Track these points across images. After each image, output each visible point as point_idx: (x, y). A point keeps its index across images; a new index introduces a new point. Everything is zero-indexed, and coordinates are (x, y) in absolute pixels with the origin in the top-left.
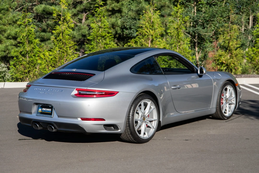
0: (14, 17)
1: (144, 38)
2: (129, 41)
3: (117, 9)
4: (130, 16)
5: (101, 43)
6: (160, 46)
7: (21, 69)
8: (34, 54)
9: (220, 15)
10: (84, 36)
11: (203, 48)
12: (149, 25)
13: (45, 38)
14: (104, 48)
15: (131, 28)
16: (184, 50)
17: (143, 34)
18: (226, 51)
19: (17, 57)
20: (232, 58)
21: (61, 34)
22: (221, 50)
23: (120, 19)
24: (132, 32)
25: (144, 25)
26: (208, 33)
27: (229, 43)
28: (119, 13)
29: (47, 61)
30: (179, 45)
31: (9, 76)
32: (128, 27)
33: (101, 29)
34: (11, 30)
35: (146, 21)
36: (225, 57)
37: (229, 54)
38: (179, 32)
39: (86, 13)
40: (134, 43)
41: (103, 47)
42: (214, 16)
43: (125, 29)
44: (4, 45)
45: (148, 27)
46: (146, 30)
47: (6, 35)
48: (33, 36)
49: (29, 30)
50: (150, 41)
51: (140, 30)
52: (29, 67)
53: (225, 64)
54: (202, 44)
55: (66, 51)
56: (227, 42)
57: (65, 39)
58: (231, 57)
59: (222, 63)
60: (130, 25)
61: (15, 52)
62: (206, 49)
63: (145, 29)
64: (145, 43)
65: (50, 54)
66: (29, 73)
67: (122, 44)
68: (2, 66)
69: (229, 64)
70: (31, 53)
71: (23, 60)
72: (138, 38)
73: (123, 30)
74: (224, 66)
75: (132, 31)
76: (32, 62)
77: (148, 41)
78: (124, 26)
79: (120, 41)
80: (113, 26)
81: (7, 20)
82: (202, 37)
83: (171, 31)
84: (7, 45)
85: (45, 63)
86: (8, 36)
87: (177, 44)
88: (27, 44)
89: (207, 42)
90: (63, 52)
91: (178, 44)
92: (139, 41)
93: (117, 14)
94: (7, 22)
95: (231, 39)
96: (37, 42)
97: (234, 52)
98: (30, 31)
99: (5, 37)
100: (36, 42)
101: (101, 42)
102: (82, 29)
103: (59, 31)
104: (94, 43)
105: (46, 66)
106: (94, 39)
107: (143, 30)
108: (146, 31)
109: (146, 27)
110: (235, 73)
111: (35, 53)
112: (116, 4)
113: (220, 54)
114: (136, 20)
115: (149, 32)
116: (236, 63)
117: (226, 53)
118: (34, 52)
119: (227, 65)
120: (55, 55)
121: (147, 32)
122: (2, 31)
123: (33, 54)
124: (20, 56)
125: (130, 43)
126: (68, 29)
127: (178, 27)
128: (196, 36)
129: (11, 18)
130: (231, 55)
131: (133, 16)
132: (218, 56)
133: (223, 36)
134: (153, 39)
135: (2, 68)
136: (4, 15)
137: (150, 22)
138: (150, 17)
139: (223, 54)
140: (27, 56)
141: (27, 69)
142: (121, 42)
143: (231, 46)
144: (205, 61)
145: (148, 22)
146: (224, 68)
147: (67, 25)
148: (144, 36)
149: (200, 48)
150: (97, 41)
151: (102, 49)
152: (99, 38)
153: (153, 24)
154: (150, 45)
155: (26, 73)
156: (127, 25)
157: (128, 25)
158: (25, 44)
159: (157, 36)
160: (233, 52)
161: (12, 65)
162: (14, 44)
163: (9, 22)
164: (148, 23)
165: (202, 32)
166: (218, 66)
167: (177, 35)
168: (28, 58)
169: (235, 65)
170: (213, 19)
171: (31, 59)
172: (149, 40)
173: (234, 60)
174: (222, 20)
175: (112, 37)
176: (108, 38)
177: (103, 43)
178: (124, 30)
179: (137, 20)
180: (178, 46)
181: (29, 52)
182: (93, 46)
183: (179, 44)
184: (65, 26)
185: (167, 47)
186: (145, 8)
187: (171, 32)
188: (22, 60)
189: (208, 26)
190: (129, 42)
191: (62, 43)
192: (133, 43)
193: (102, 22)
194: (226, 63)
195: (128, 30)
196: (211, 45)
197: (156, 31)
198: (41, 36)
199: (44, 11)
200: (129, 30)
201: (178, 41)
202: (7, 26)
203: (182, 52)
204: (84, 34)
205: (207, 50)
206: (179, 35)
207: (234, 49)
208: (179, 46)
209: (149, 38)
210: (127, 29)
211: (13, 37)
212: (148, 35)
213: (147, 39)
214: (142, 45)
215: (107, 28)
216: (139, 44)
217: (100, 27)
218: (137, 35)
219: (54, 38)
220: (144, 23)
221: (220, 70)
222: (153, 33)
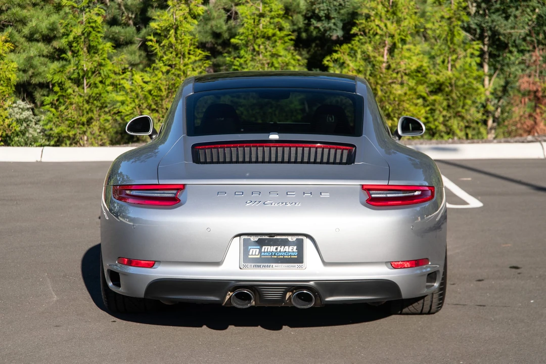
1: (373, 43)
2: (337, 48)
5: (262, 52)
6: (410, 60)
7: (70, 115)
8: (102, 78)
10: (216, 35)
11: (502, 65)
12: (386, 9)
13: (121, 40)
14: (271, 67)
15: (328, 17)
16: (467, 72)
17: (371, 32)
19: (61, 85)
21: (172, 32)
24: (333, 27)
25: (373, 10)
26: (516, 30)
29: (137, 97)
30: (453, 60)
31: (38, 131)
32: (322, 14)
33: (262, 19)
34: (38, 18)
38: (454, 27)
40: (348, 55)
41: (268, 64)
43: (315, 20)
44: (24, 56)
45: (383, 14)
46: (377, 22)
47: (26, 31)
48: (99, 35)
49: (91, 21)
50: (386, 48)
51: (362, 23)
52: (90, 109)
54: (499, 56)
55: (184, 73)
57: (182, 44)
60: (328, 10)
61: (55, 73)
62: (510, 69)
63: (374, 20)
64: (376, 55)
65: (145, 80)
66: (88, 125)
67: (304, 56)
68: (21, 106)
70: (93, 76)
71: (74, 92)
72: (357, 43)
73: (309, 21)
75: (331, 25)
76: (98, 97)
77: (382, 50)
78: (313, 11)
79: (299, 47)
80: (288, 11)
82: (499, 39)
83: (434, 25)
84: (32, 55)
85: (134, 101)
86: (32, 34)
87: (448, 57)
88: (84, 54)
89: (511, 52)
90: (179, 76)
91: (452, 56)
92: (359, 48)
96: (109, 49)
98: (93, 22)
99: (24, 36)
100: (106, 49)
101: (264, 51)
102: (214, 19)
103: (167, 25)
104: (246, 52)
105: (135, 108)
106: (247, 44)
107: (371, 21)
108: (378, 26)
109: (377, 14)
111: (105, 76)
115: (384, 28)
118: (103, 75)
120: (159, 81)
121: (380, 28)
122: (17, 21)
123: (100, 79)
124: (68, 84)
125: (338, 54)
126: (190, 19)
127: (451, 15)
128: (486, 37)
134: (394, 44)
135: (20, 110)
137: (387, 4)
140: (85, 82)
141: (85, 114)
142: (301, 50)
144: (505, 98)
145: (382, 2)
147: (187, 10)
148: (372, 36)
149: (496, 69)
150: (254, 49)
151: (266, 69)
152: (259, 41)
153: (394, 8)
154: (387, 59)
155: (83, 124)
156: (322, 8)
157: (323, 10)
158: (81, 53)
159: (405, 37)
161: (48, 104)
162: (45, 53)
164: (383, 5)
165: (504, 27)
167: (450, 35)
168: (85, 88)
171: (96, 91)
172: (384, 47)
175: (289, 40)
176: (280, 41)
177: (268, 53)
178: (313, 21)
180: (450, 60)
181: (90, 75)
182: (245, 59)
183: (454, 57)
184: (181, 13)
185: (425, 65)
187: (434, 27)
188: (72, 92)
189: (518, 13)
190: (336, 52)
191: (174, 53)
192: (346, 54)
193: (265, 3)
195: (322, 20)
196: (521, 58)
197: (403, 24)
198: (113, 35)
200: (324, 22)
201: (452, 50)
202: (29, 10)
203: (463, 75)
204: (218, 31)
205: (513, 69)
206: (454, 35)
208: (452, 63)
209: (385, 43)
210: (319, 19)
211: (43, 36)
212: (381, 35)
213: (380, 44)
214: (367, 59)
215: (278, 17)
216: (359, 56)
217: (262, 15)
218: (355, 35)
219: (155, 39)
220: (373, 4)
222: (396, 30)
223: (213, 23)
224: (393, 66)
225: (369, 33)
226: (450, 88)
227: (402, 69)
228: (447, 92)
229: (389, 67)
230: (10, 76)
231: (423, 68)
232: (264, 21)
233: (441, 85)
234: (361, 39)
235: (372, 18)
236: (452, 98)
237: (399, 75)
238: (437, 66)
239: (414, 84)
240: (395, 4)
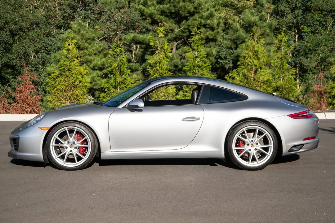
0: (100, 47)
1: (247, 69)
2: (231, 71)
3: (212, 38)
4: (226, 44)
5: (197, 73)
6: (264, 76)
9: (324, 45)
10: (176, 66)
11: (305, 80)
12: (253, 54)
13: (133, 69)
15: (226, 58)
16: (290, 82)
17: (246, 64)
19: (108, 88)
21: (158, 64)
22: (333, 82)
23: (214, 48)
24: (228, 62)
25: (247, 54)
26: (311, 64)
28: (214, 42)
30: (283, 77)
32: (223, 56)
34: (97, 60)
35: (249, 50)
38: (283, 62)
39: (177, 41)
42: (319, 45)
44: (91, 76)
45: (252, 56)
46: (249, 59)
47: (92, 65)
48: (125, 66)
50: (253, 71)
51: (242, 60)
54: (303, 76)
57: (162, 69)
60: (226, 55)
61: (105, 84)
64: (249, 74)
68: (90, 98)
70: (122, 84)
71: (114, 91)
72: (240, 69)
73: (217, 60)
75: (227, 61)
77: (251, 72)
78: (219, 56)
80: (208, 55)
81: (93, 50)
82: (303, 68)
83: (274, 61)
84: (94, 76)
86: (94, 67)
87: (281, 75)
88: (118, 75)
89: (309, 74)
91: (282, 75)
92: (241, 71)
93: (210, 43)
94: (93, 52)
98: (122, 61)
99: (90, 68)
100: (128, 72)
101: (198, 73)
102: (175, 59)
103: (155, 61)
104: (190, 73)
106: (190, 70)
107: (246, 59)
109: (249, 56)
111: (127, 84)
112: (211, 32)
113: (332, 86)
114: (232, 49)
115: (252, 62)
121: (250, 62)
122: (88, 61)
123: (125, 85)
124: (111, 88)
125: (231, 74)
126: (165, 59)
127: (282, 56)
128: (298, 67)
129: (97, 48)
131: (229, 45)
132: (329, 88)
134: (257, 69)
135: (89, 100)
136: (90, 45)
137: (254, 51)
138: (254, 46)
140: (118, 87)
142: (214, 72)
144: (307, 94)
145: (251, 51)
147: (165, 55)
148: (247, 66)
149: (302, 81)
150: (193, 72)
152: (196, 68)
154: (254, 76)
157: (224, 55)
159: (262, 66)
161: (102, 97)
162: (100, 75)
163: (95, 52)
165: (305, 62)
166: (330, 100)
167: (281, 65)
168: (118, 90)
170: (317, 49)
172: (252, 70)
174: (326, 49)
175: (209, 68)
176: (205, 69)
178: (219, 60)
179: (234, 49)
181: (120, 84)
183: (284, 75)
184: (162, 56)
185: (270, 79)
186: (243, 36)
188: (112, 91)
189: (312, 56)
192: (235, 74)
193: (199, 52)
196: (313, 76)
197: (260, 60)
198: (130, 67)
199: (133, 40)
200: (224, 60)
201: (282, 72)
202: (93, 57)
203: (288, 83)
204: (177, 64)
205: (310, 82)
206: (283, 65)
208: (283, 78)
209: (253, 69)
210: (222, 59)
211: (99, 68)
212: (251, 65)
213: (250, 69)
214: (245, 76)
215: (204, 58)
216: (241, 75)
217: (197, 57)
218: (240, 65)
219: (150, 68)
220: (247, 52)
221: (332, 104)
222: (257, 63)
223: (175, 61)
224: (256, 79)
225: (245, 64)
226: (282, 89)
227: (260, 80)
228: (281, 91)
229: (254, 79)
230: (87, 84)
231: (270, 80)
232: (198, 60)
233: (278, 88)
234: (242, 67)
235: (247, 58)
236: (283, 93)
237: (259, 83)
238: (276, 79)
239: (266, 87)
240: (257, 52)
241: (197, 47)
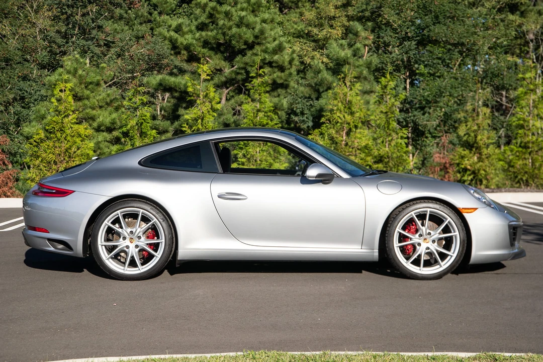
0: (108, 95)
1: (335, 128)
2: (311, 132)
3: (281, 82)
4: (302, 93)
6: (360, 140)
9: (448, 94)
10: (226, 125)
11: (421, 147)
12: (344, 106)
13: (161, 129)
15: (302, 113)
16: (399, 148)
17: (334, 121)
18: (471, 150)
20: (482, 162)
21: (200, 121)
22: (462, 149)
23: (285, 98)
24: (306, 120)
25: (335, 106)
26: (430, 123)
27: (476, 137)
28: (284, 89)
30: (389, 141)
32: (298, 111)
33: (260, 113)
34: (104, 116)
35: (339, 99)
36: (470, 159)
37: (476, 155)
38: (389, 119)
39: (227, 88)
40: (319, 136)
42: (440, 94)
44: (95, 141)
45: (342, 109)
46: (338, 114)
47: (95, 125)
48: (148, 125)
49: (142, 115)
50: (344, 132)
51: (328, 115)
53: (469, 170)
54: (418, 140)
56: (472, 134)
58: (480, 159)
59: (465, 170)
60: (302, 108)
62: (427, 149)
69: (477, 172)
72: (325, 128)
73: (290, 116)
74: (468, 175)
75: (305, 118)
77: (341, 133)
78: (292, 110)
80: (276, 109)
81: (97, 101)
82: (418, 128)
83: (376, 117)
84: (100, 140)
86: (99, 127)
87: (386, 139)
88: (138, 138)
89: (427, 137)
91: (388, 138)
92: (326, 132)
93: (279, 90)
94: (97, 103)
95: (479, 130)
96: (155, 134)
97: (485, 151)
98: (144, 116)
99: (93, 128)
100: (153, 134)
102: (225, 114)
103: (196, 116)
107: (334, 114)
108: (338, 117)
109: (338, 109)
110: (487, 185)
112: (279, 74)
113: (462, 155)
114: (312, 99)
115: (343, 118)
116: (487, 170)
117: (471, 153)
119: (473, 172)
121: (340, 118)
122: (89, 118)
125: (312, 136)
126: (211, 112)
127: (387, 110)
128: (410, 127)
129: (103, 98)
130: (478, 156)
131: (307, 93)
132: (457, 157)
133: (466, 126)
134: (350, 129)
136: (93, 92)
137: (345, 102)
138: (345, 94)
139: (467, 155)
143: (480, 142)
144: (424, 168)
145: (341, 101)
146: (468, 178)
147: (210, 106)
148: (335, 124)
149: (417, 149)
153: (350, 105)
154: (346, 139)
156: (298, 107)
157: (299, 108)
158: (135, 137)
159: (357, 124)
160: (482, 151)
162: (108, 139)
163: (100, 104)
164: (342, 103)
165: (422, 120)
166: (459, 175)
167: (386, 123)
169: (486, 173)
170: (439, 99)
172: (343, 131)
173: (485, 164)
174: (451, 101)
175: (278, 127)
178: (292, 116)
179: (314, 99)
180: (387, 141)
183: (390, 138)
184: (206, 108)
185: (370, 144)
186: (328, 80)
187: (376, 119)
189: (431, 111)
190: (310, 134)
192: (317, 136)
193: (262, 103)
194: (473, 169)
196: (433, 142)
197: (355, 115)
198: (155, 126)
199: (160, 84)
200: (299, 117)
201: (388, 134)
202: (97, 111)
203: (396, 151)
204: (228, 122)
206: (390, 124)
207: (483, 146)
208: (389, 143)
209: (344, 128)
210: (296, 114)
211: (107, 128)
212: (341, 123)
213: (340, 129)
214: (332, 139)
215: (270, 112)
216: (326, 137)
217: (259, 111)
218: (324, 123)
219: (187, 127)
220: (336, 102)
221: (462, 181)
222: (351, 120)
223: (225, 117)
224: (350, 144)
225: (333, 121)
226: (388, 160)
227: (356, 146)
228: (385, 162)
229: (347, 144)
230: (89, 152)
231: (369, 146)
232: (261, 114)
233: (382, 157)
234: (327, 126)
235: (335, 112)
236: (389, 166)
237: (354, 150)
238: (379, 145)
239: (363, 156)
240: (350, 102)
241: (260, 95)
